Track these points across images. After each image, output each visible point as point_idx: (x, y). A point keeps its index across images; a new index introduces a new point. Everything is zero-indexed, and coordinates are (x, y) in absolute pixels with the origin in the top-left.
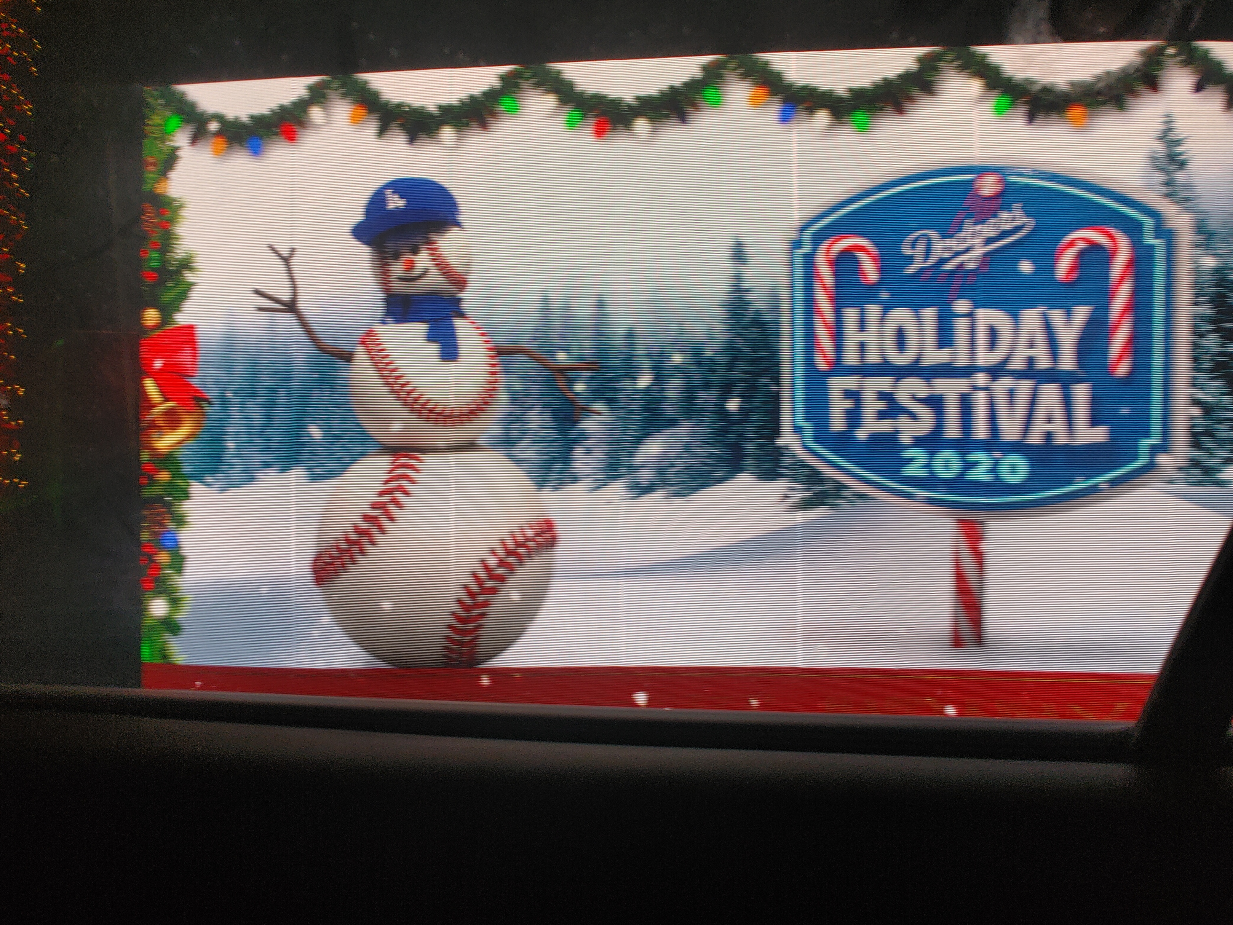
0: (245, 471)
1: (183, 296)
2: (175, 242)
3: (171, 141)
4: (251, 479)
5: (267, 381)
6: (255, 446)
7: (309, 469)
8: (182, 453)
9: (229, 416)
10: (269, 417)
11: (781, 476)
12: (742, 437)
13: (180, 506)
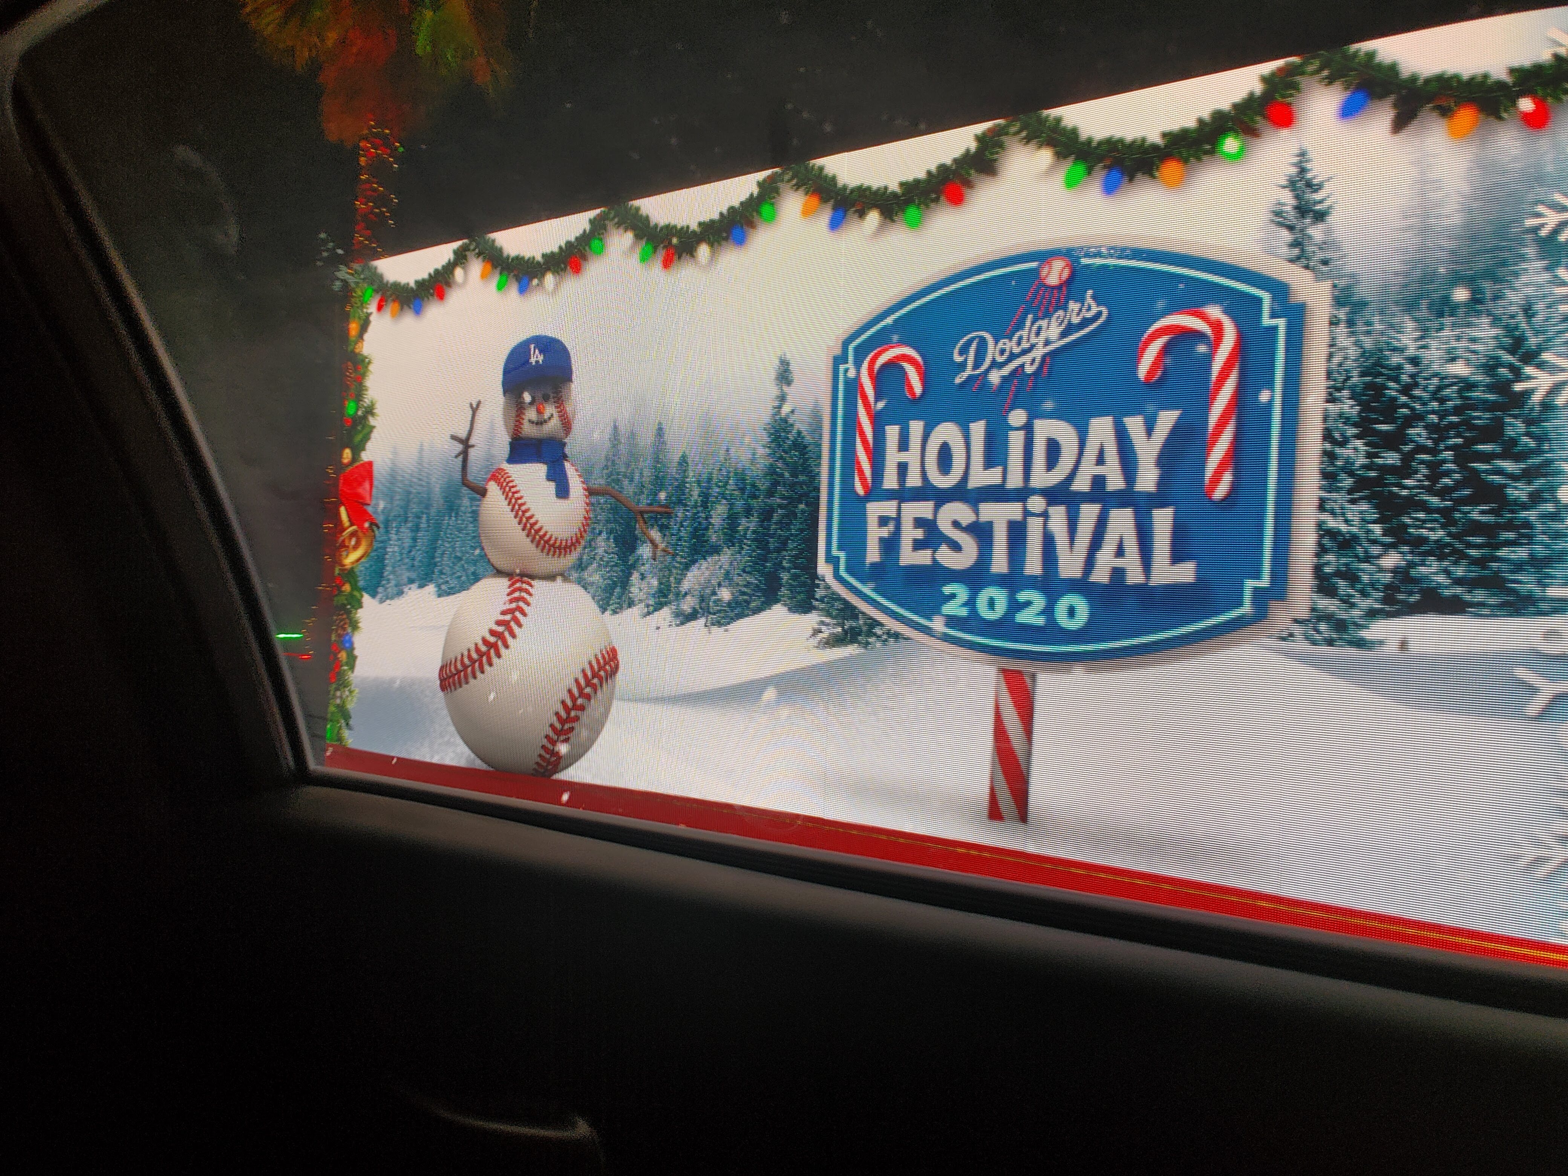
0: (396, 586)
1: (367, 438)
2: (366, 393)
3: (367, 308)
4: (400, 593)
5: (415, 508)
6: (404, 564)
7: (439, 586)
8: (359, 568)
9: (390, 539)
10: (415, 539)
11: (814, 608)
12: (779, 566)
13: (356, 613)
